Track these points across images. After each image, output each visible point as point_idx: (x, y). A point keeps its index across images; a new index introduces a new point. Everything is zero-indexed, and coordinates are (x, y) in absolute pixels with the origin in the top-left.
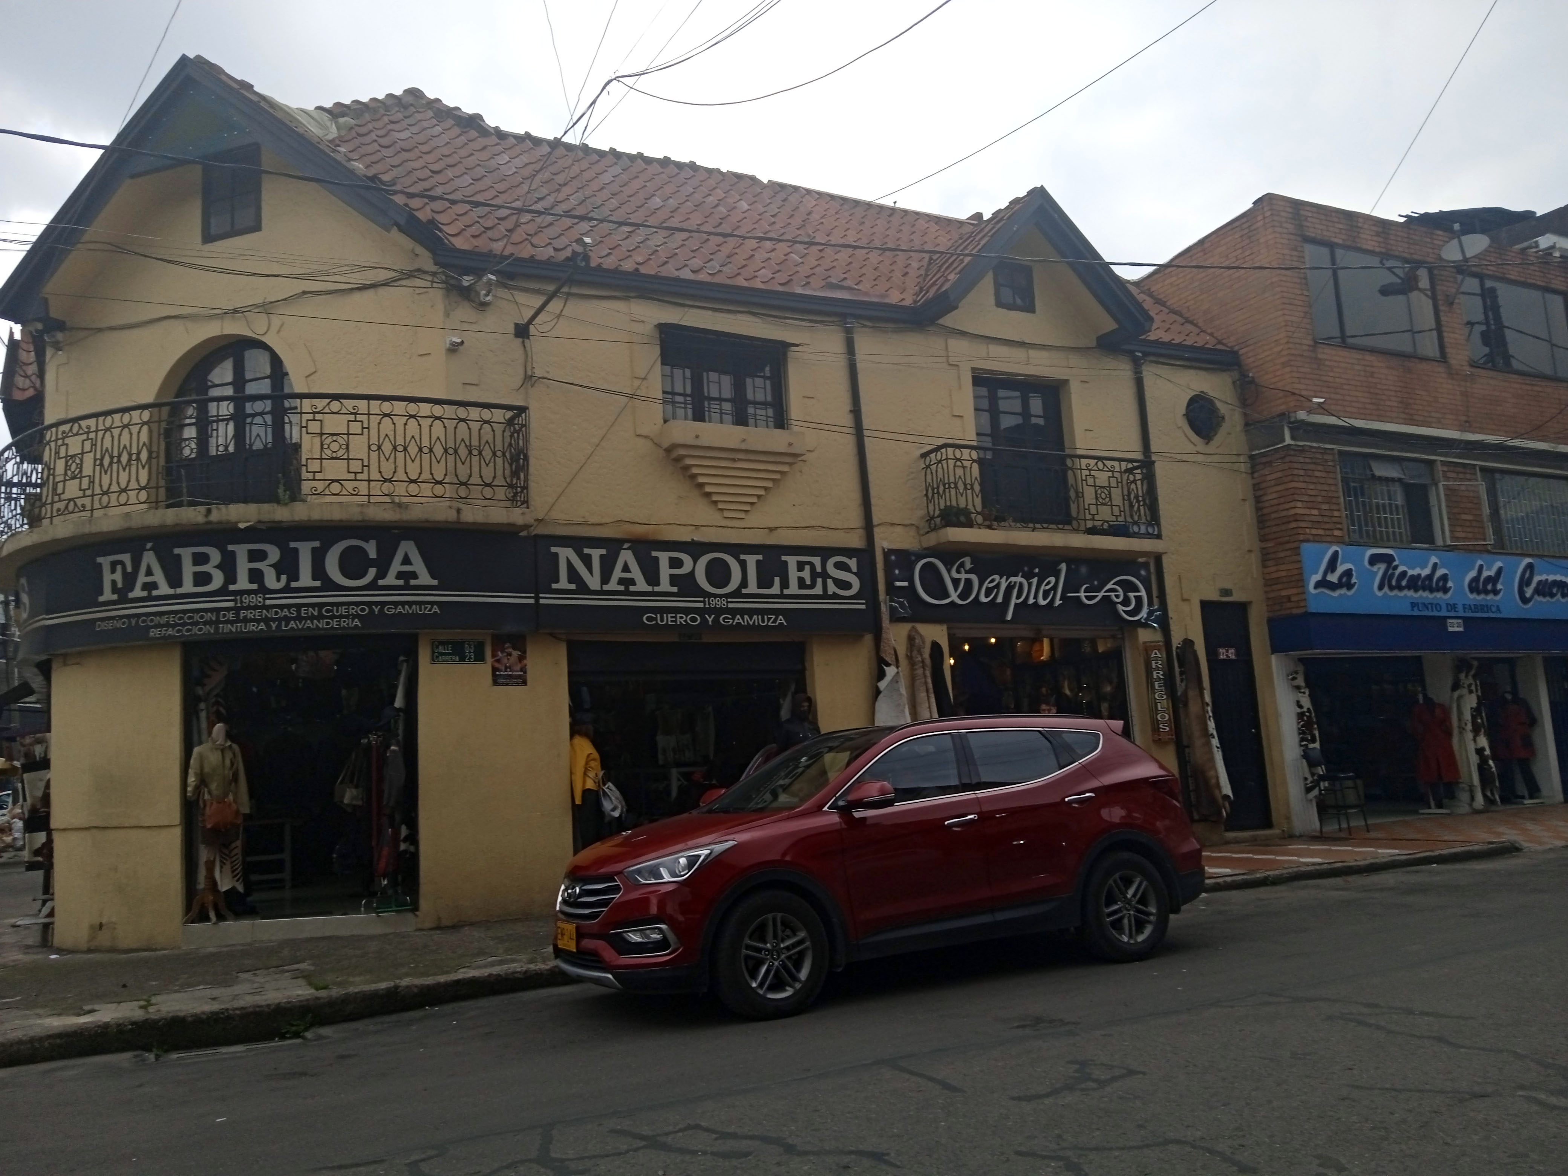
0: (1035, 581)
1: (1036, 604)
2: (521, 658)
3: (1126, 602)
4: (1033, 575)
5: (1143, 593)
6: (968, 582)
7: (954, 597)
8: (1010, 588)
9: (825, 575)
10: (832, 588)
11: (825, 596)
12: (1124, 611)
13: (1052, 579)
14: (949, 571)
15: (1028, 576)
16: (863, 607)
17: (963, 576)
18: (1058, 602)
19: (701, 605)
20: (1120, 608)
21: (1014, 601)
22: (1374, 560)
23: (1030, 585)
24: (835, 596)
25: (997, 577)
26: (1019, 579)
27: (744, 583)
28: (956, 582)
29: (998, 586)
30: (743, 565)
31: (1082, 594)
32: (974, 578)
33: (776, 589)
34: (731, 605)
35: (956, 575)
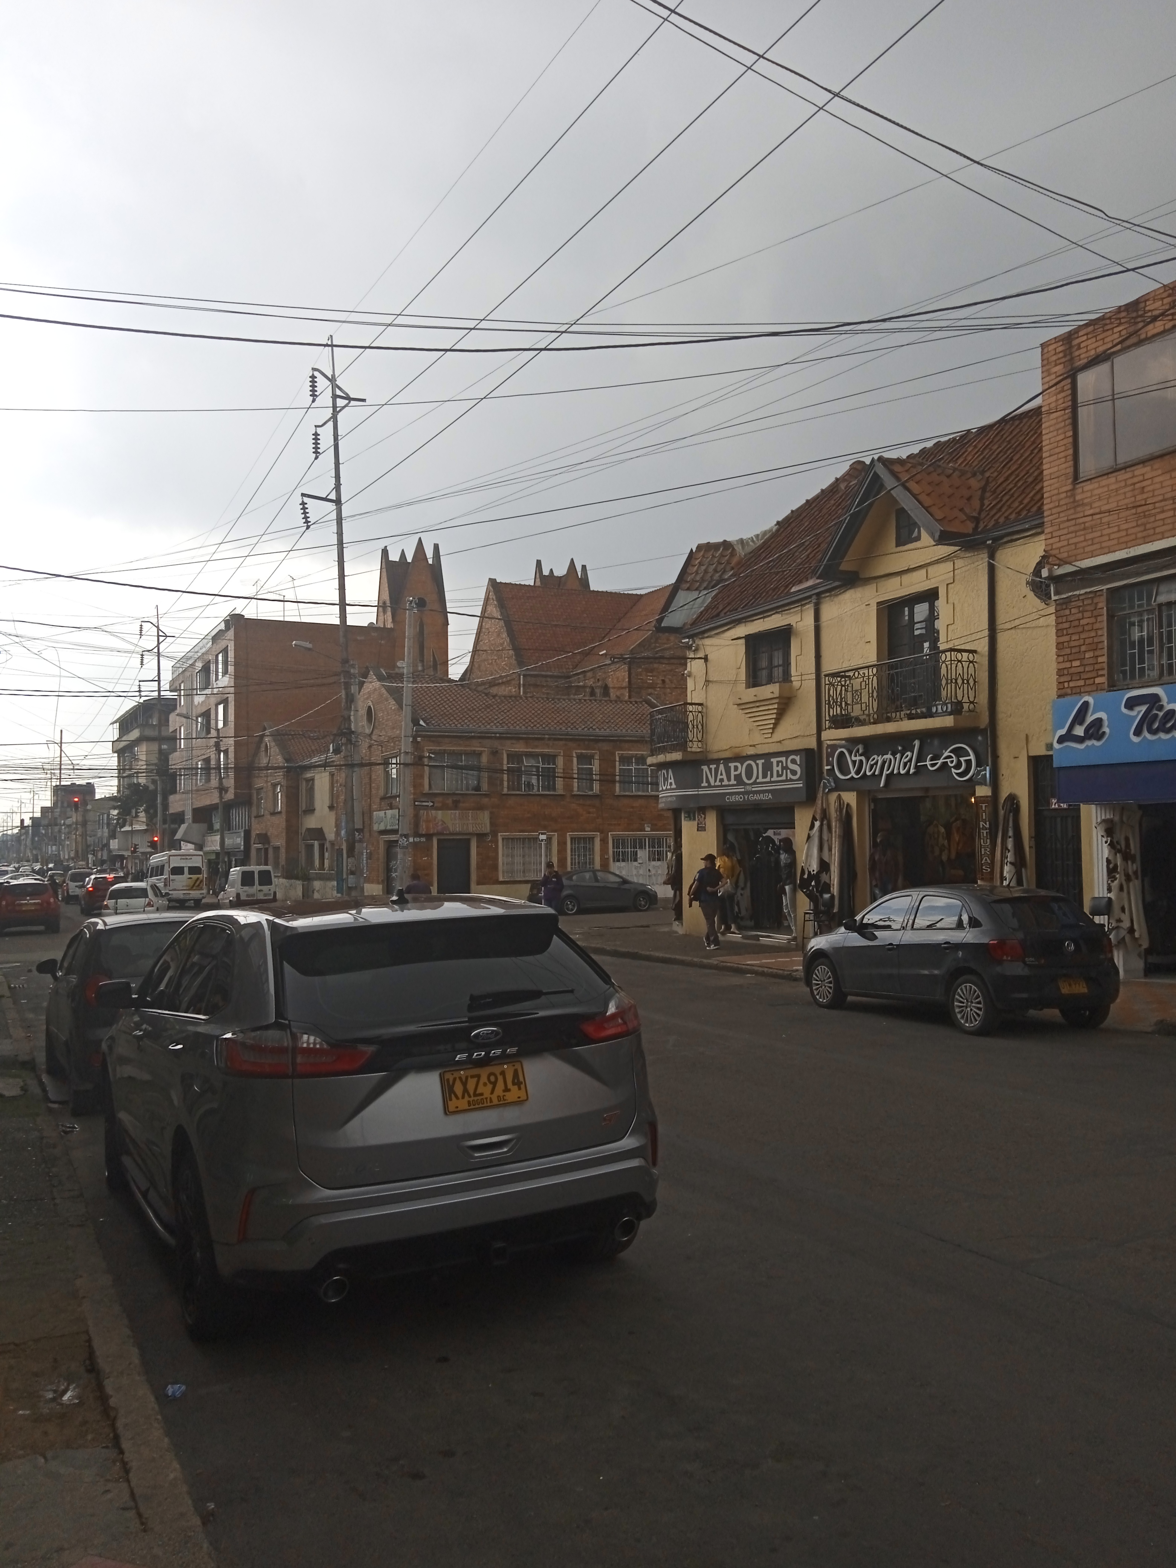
0: (898, 756)
1: (899, 773)
2: (705, 818)
3: (958, 766)
4: (898, 751)
5: (972, 757)
6: (861, 761)
7: (853, 774)
8: (884, 763)
9: (787, 768)
10: (790, 776)
11: (787, 780)
12: (957, 774)
13: (909, 753)
14: (851, 756)
15: (894, 754)
16: (801, 785)
17: (858, 758)
18: (912, 771)
19: (743, 790)
20: (953, 770)
21: (885, 772)
22: (1131, 704)
23: (895, 759)
24: (791, 780)
25: (875, 756)
26: (889, 756)
27: (757, 778)
28: (854, 762)
29: (876, 763)
30: (757, 765)
31: (928, 763)
32: (863, 758)
33: (768, 779)
34: (753, 789)
35: (854, 758)
